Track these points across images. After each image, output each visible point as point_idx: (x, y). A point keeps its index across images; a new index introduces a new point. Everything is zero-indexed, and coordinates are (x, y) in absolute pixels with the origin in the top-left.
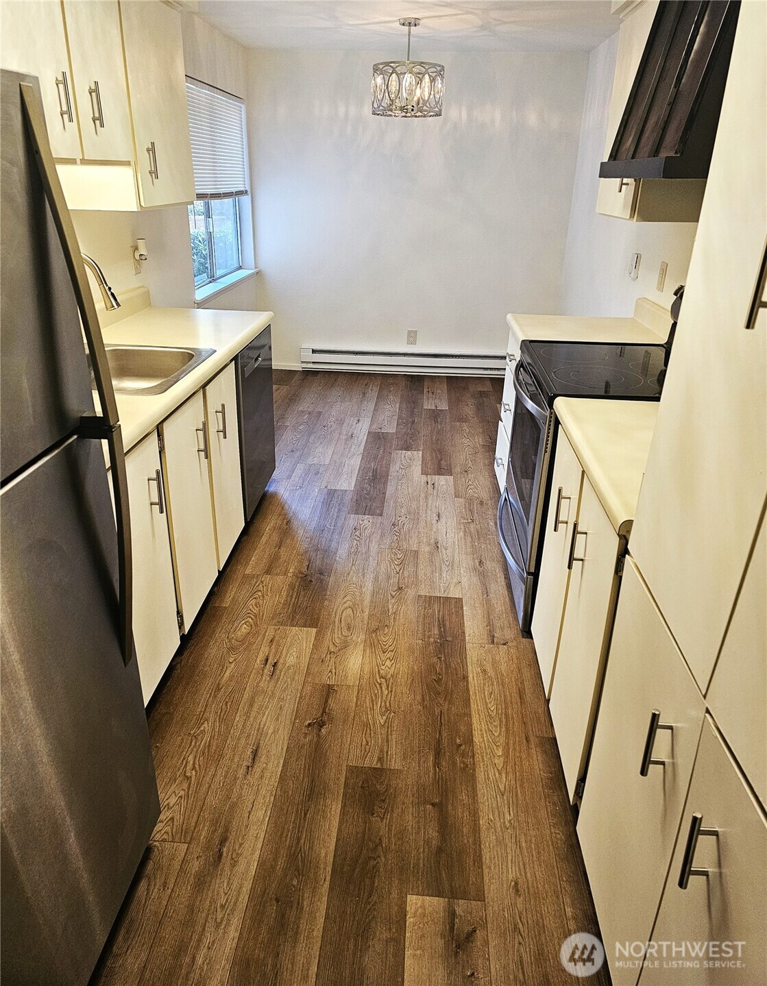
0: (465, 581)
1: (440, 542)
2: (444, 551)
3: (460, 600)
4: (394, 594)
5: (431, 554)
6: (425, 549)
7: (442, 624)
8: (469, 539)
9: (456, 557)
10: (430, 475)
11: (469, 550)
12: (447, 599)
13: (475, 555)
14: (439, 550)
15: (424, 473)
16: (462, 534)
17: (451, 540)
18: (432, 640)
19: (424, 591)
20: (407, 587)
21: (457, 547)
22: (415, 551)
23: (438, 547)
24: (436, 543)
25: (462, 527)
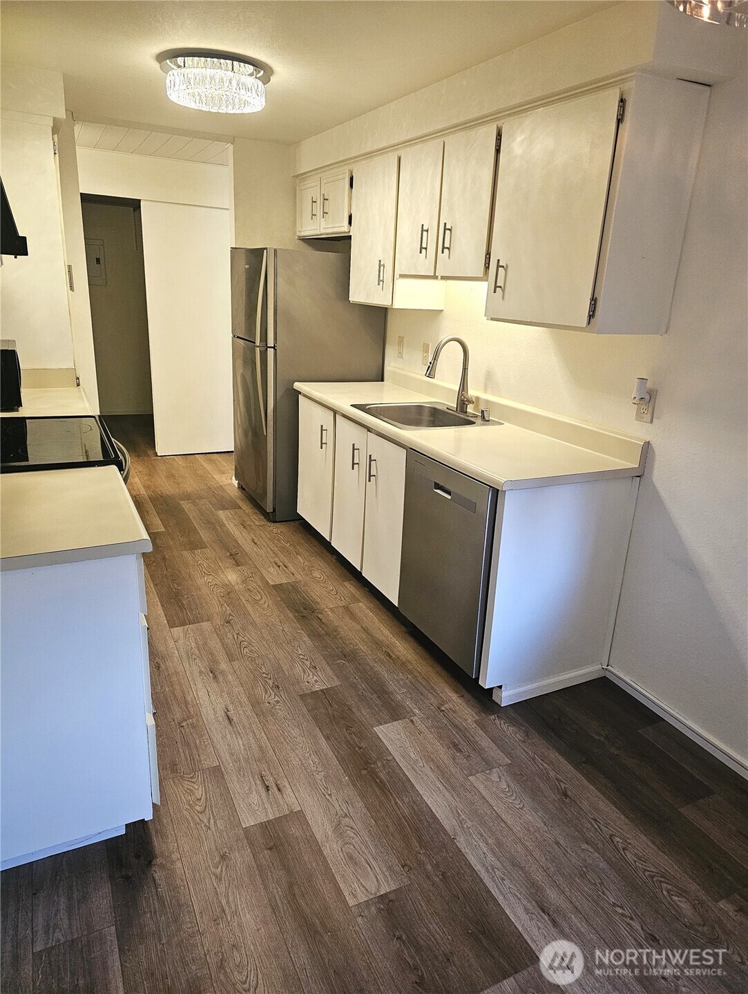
0: (171, 644)
1: (211, 680)
2: (202, 669)
3: (171, 627)
4: (231, 617)
5: (216, 662)
6: (224, 666)
7: (182, 607)
8: (178, 694)
9: (187, 665)
10: (285, 816)
11: (175, 679)
12: (183, 624)
13: (166, 674)
14: (208, 669)
15: (299, 816)
16: (189, 699)
17: (200, 686)
18: (185, 596)
19: (206, 625)
20: (223, 625)
21: (190, 679)
22: (233, 661)
23: (212, 672)
24: (215, 677)
25: (191, 709)
